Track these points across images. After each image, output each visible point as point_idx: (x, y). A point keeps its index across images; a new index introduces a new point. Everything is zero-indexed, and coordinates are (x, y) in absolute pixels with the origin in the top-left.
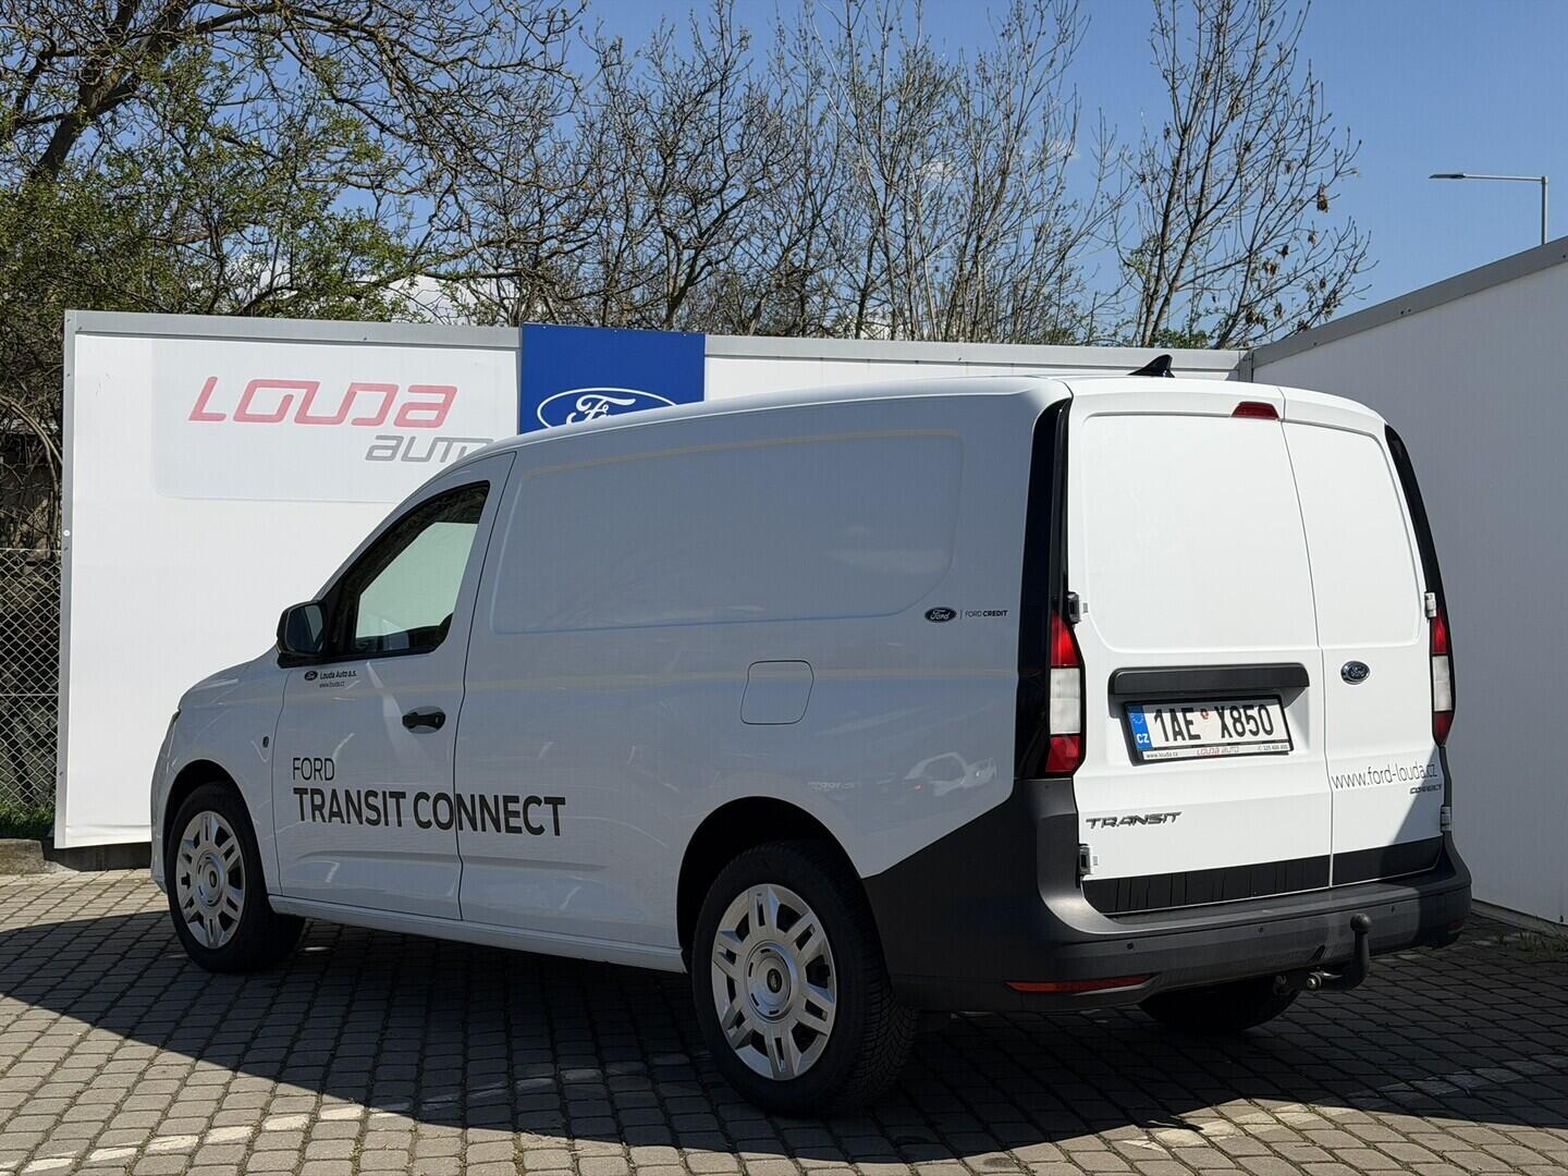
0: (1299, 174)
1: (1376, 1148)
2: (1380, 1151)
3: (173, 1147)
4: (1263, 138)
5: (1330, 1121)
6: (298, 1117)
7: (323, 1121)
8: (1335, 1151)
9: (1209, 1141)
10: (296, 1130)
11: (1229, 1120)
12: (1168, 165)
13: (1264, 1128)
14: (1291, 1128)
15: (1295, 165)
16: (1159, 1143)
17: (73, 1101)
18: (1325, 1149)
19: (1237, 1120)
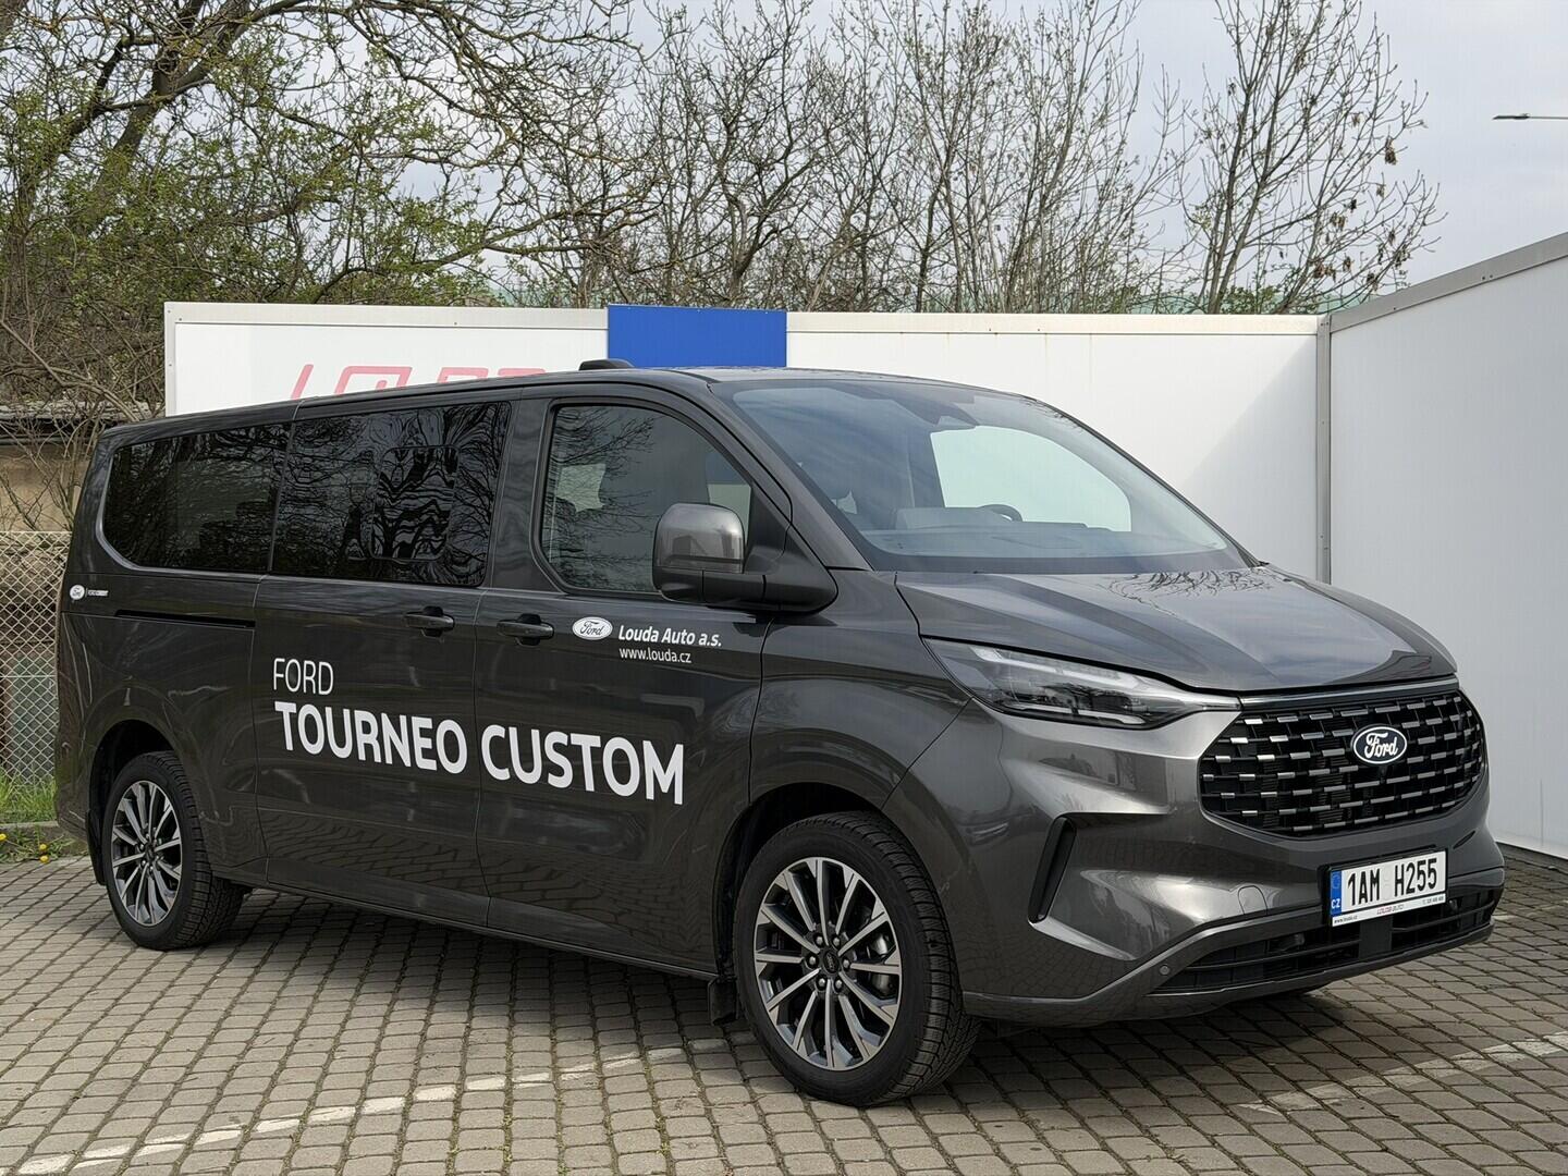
0: (1367, 128)
1: (1484, 1109)
2: (1489, 1112)
3: (333, 1118)
4: (1329, 91)
5: (1439, 1083)
6: (446, 1088)
7: (469, 1091)
8: (1446, 1112)
9: (1323, 1104)
10: (447, 1100)
11: (1340, 1083)
12: (1233, 119)
13: (1375, 1091)
14: (1400, 1090)
15: (1362, 118)
16: (1274, 1107)
17: (230, 1074)
18: (1436, 1111)
19: (1348, 1083)
